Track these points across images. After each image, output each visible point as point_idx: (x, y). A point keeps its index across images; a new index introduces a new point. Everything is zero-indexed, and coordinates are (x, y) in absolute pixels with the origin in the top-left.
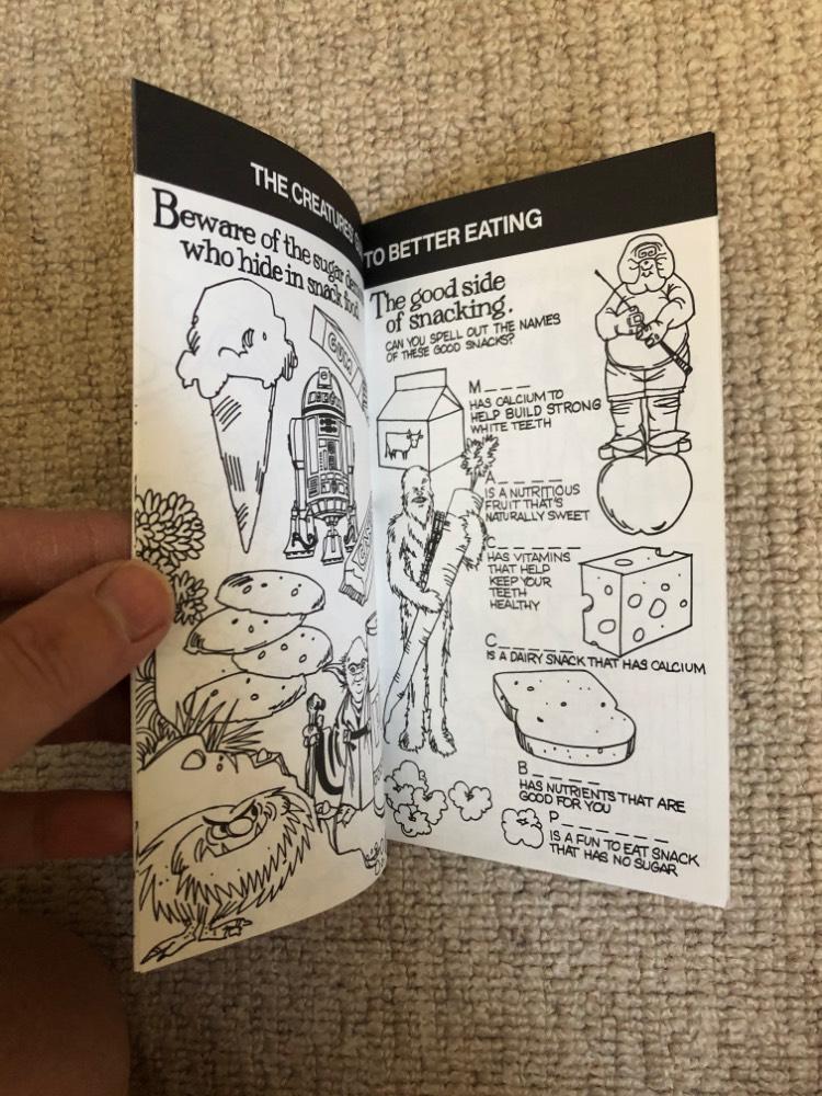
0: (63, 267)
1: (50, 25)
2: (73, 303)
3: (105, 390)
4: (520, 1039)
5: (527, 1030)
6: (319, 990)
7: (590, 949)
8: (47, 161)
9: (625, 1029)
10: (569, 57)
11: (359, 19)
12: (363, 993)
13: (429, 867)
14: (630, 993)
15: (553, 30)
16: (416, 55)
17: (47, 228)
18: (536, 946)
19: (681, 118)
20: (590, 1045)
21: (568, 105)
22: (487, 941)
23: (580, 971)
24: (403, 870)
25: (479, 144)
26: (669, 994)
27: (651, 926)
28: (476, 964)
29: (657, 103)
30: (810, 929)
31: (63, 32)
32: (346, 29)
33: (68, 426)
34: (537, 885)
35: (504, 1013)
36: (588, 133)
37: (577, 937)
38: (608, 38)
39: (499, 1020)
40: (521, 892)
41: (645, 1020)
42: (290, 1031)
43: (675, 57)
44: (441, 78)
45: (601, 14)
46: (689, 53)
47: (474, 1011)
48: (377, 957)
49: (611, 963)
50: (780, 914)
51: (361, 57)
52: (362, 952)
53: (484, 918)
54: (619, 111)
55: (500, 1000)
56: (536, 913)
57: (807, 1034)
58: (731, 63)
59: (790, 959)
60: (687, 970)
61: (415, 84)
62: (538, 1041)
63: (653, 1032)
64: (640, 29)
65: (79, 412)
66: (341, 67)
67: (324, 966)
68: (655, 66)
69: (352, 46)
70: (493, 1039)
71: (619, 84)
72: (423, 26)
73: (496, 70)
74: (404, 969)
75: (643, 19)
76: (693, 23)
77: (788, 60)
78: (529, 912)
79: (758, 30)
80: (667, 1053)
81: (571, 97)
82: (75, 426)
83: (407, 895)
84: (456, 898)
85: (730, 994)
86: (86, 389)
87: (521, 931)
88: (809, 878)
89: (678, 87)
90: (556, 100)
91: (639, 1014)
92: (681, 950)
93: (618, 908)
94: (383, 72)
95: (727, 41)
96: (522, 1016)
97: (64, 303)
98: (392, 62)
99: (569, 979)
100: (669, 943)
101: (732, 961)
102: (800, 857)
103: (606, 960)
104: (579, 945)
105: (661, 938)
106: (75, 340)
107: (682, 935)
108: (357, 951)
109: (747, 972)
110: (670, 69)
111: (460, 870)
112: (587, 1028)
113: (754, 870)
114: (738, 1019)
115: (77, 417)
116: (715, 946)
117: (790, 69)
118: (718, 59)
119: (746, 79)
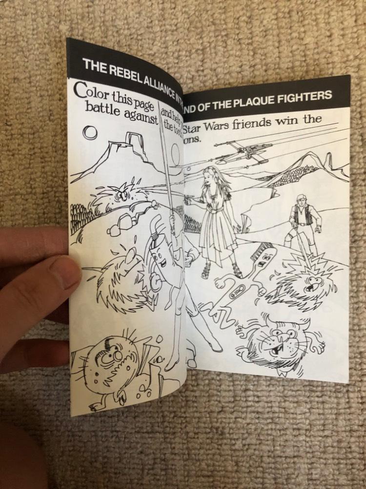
0: (19, 136)
1: (13, 30)
2: (23, 152)
3: (38, 190)
4: (220, 477)
5: (224, 472)
6: (132, 455)
7: (251, 437)
8: (12, 89)
9: (267, 473)
10: (240, 44)
11: (148, 27)
12: (151, 456)
13: (180, 400)
14: (269, 457)
15: (233, 32)
16: (173, 43)
17: (12, 119)
18: (228, 435)
19: (289, 70)
20: (251, 480)
21: (240, 64)
22: (206, 433)
23: (247, 447)
24: (169, 402)
25: (201, 82)
26: (286, 457)
27: (278, 427)
28: (201, 443)
29: (279, 64)
30: (348, 428)
31: (19, 33)
32: (142, 32)
33: (22, 206)
34: (228, 408)
35: (214, 465)
36: (249, 77)
37: (245, 432)
38: (257, 36)
39: (211, 468)
40: (220, 412)
41: (276, 468)
42: (120, 473)
43: (287, 44)
44: (184, 53)
45: (254, 25)
46: (293, 42)
47: (200, 464)
48: (157, 440)
49: (260, 444)
50: (335, 423)
51: (149, 44)
52: (151, 438)
53: (204, 423)
54: (262, 67)
55: (212, 459)
56: (228, 421)
57: (347, 475)
58: (312, 46)
59: (339, 441)
60: (294, 446)
61: (173, 56)
62: (229, 478)
63: (279, 474)
64: (271, 31)
65: (27, 200)
66: (140, 48)
67: (135, 444)
68: (278, 48)
69: (145, 39)
70: (209, 476)
71: (262, 55)
72: (176, 30)
73: (208, 49)
74: (169, 446)
75: (272, 27)
76: (294, 28)
77: (337, 44)
78: (224, 420)
79: (323, 31)
80: (285, 483)
81: (241, 61)
82: (25, 206)
83: (171, 413)
84: (192, 414)
85: (313, 457)
86: (29, 190)
87: (220, 429)
88: (347, 406)
89: (288, 57)
90: (235, 63)
91: (273, 466)
92: (291, 437)
93: (263, 419)
94: (158, 50)
95: (309, 36)
96: (222, 467)
97: (20, 152)
98: (162, 46)
99: (242, 450)
100: (286, 434)
101: (313, 443)
102: (343, 396)
103: (258, 442)
104: (246, 435)
105: (282, 432)
106: (25, 168)
107: (291, 431)
108: (149, 438)
109: (320, 447)
110: (284, 49)
111: (194, 402)
112: (250, 472)
113: (323, 402)
114: (316, 468)
115: (26, 202)
116: (306, 436)
117: (337, 48)
118: (305, 45)
119: (318, 53)
